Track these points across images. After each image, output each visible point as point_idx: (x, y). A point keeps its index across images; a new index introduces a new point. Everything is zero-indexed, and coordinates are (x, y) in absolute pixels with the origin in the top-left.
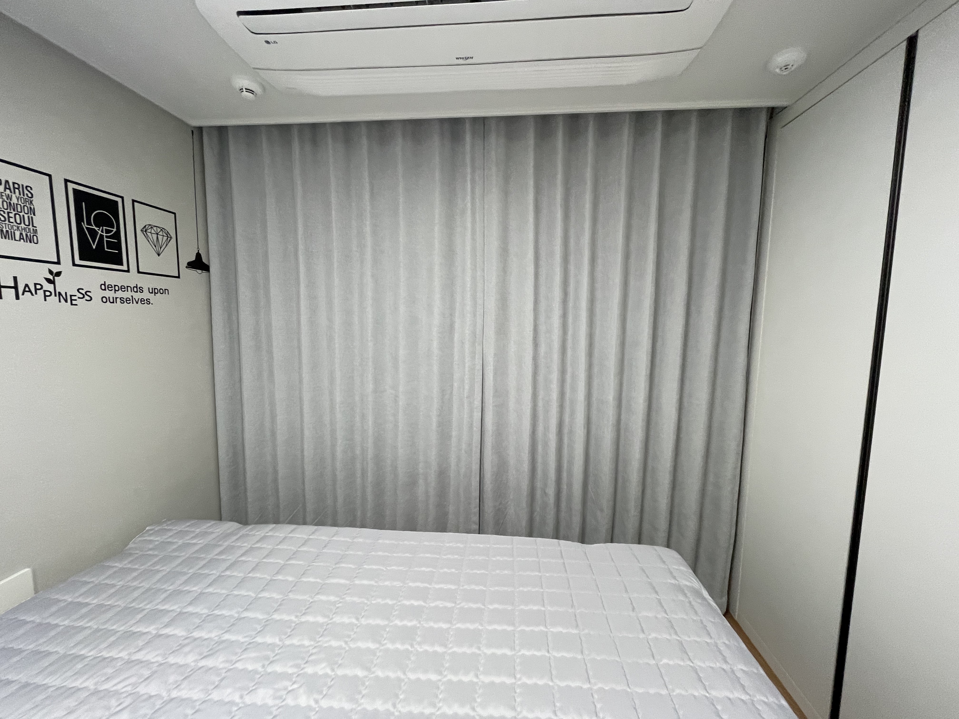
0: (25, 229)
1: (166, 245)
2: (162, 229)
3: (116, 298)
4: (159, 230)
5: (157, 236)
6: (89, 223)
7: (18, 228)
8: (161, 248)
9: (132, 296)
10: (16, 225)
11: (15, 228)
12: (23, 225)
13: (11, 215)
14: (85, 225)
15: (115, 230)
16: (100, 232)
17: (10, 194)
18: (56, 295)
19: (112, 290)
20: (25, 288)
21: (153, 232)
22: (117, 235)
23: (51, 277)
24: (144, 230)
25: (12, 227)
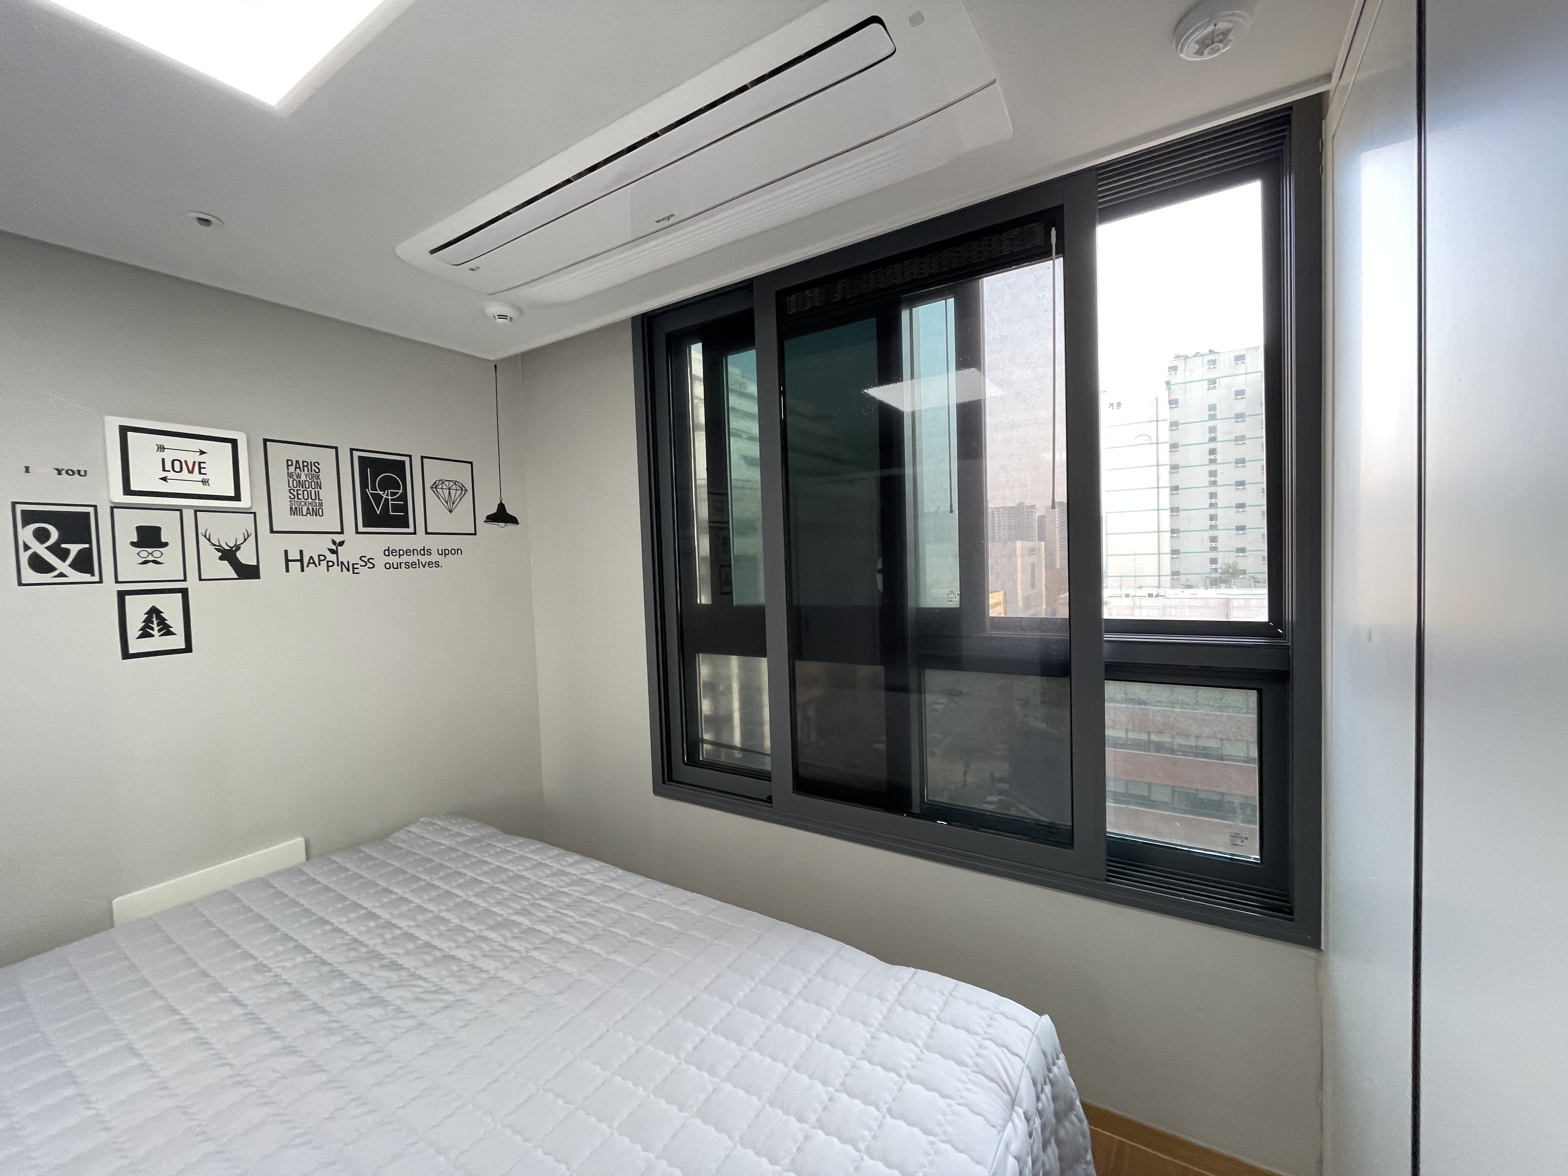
0: (311, 504)
1: (460, 500)
2: (455, 483)
3: (401, 563)
4: (451, 484)
5: (449, 492)
6: (374, 489)
7: (305, 503)
8: (453, 504)
9: (418, 560)
10: (304, 500)
11: (303, 504)
12: (310, 500)
13: (299, 492)
14: (369, 491)
15: (401, 491)
16: (385, 496)
17: (299, 472)
18: (338, 566)
19: (396, 555)
20: (309, 560)
21: (444, 486)
22: (404, 497)
23: (334, 547)
24: (434, 487)
25: (300, 503)
